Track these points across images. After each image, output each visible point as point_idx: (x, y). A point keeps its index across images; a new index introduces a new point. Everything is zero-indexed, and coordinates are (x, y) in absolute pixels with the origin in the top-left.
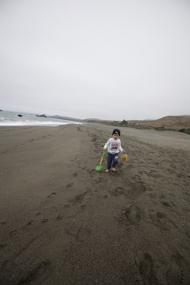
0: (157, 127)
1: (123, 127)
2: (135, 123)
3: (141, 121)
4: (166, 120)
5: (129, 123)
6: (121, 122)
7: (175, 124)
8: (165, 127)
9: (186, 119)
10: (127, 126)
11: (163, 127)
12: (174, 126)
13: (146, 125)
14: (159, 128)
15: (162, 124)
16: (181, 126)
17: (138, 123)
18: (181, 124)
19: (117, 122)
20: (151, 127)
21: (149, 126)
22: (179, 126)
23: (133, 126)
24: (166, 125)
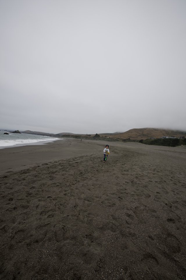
0: (124, 138)
1: (96, 140)
2: (106, 136)
3: (111, 134)
4: (132, 132)
5: (101, 136)
6: (94, 135)
7: (139, 135)
8: (130, 138)
9: (147, 131)
10: (100, 139)
11: (129, 139)
12: (139, 137)
13: (115, 137)
14: (126, 139)
15: (129, 136)
16: (144, 137)
17: (108, 136)
18: (144, 135)
19: (90, 135)
20: (119, 139)
21: (118, 138)
22: (142, 137)
23: (105, 139)
24: (132, 136)
